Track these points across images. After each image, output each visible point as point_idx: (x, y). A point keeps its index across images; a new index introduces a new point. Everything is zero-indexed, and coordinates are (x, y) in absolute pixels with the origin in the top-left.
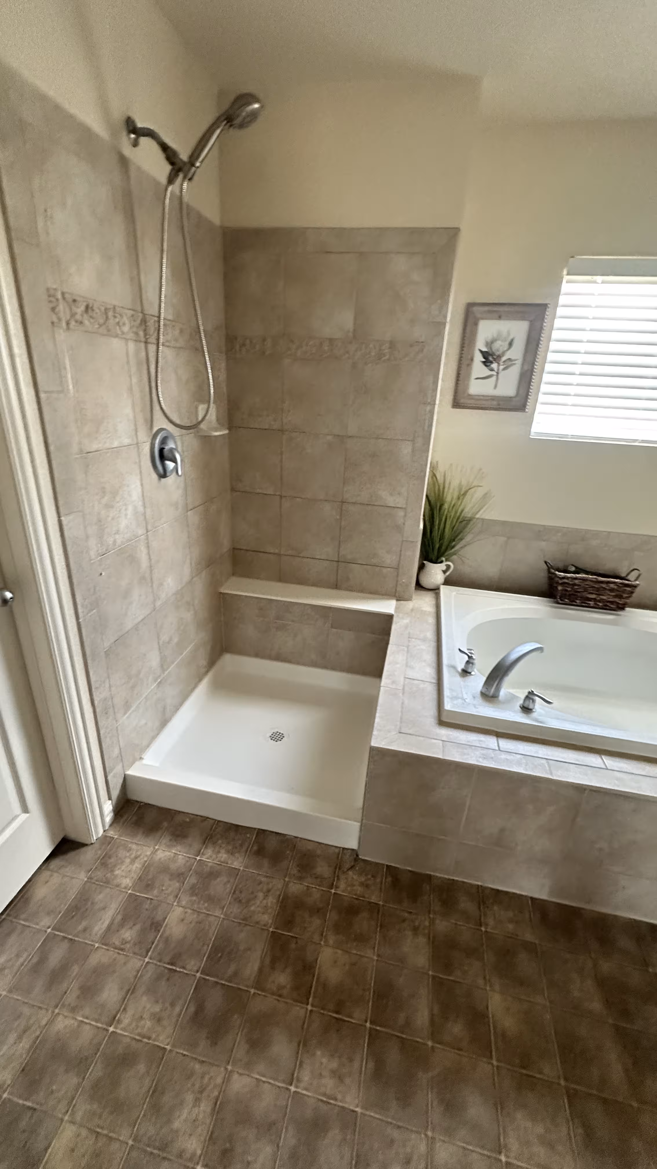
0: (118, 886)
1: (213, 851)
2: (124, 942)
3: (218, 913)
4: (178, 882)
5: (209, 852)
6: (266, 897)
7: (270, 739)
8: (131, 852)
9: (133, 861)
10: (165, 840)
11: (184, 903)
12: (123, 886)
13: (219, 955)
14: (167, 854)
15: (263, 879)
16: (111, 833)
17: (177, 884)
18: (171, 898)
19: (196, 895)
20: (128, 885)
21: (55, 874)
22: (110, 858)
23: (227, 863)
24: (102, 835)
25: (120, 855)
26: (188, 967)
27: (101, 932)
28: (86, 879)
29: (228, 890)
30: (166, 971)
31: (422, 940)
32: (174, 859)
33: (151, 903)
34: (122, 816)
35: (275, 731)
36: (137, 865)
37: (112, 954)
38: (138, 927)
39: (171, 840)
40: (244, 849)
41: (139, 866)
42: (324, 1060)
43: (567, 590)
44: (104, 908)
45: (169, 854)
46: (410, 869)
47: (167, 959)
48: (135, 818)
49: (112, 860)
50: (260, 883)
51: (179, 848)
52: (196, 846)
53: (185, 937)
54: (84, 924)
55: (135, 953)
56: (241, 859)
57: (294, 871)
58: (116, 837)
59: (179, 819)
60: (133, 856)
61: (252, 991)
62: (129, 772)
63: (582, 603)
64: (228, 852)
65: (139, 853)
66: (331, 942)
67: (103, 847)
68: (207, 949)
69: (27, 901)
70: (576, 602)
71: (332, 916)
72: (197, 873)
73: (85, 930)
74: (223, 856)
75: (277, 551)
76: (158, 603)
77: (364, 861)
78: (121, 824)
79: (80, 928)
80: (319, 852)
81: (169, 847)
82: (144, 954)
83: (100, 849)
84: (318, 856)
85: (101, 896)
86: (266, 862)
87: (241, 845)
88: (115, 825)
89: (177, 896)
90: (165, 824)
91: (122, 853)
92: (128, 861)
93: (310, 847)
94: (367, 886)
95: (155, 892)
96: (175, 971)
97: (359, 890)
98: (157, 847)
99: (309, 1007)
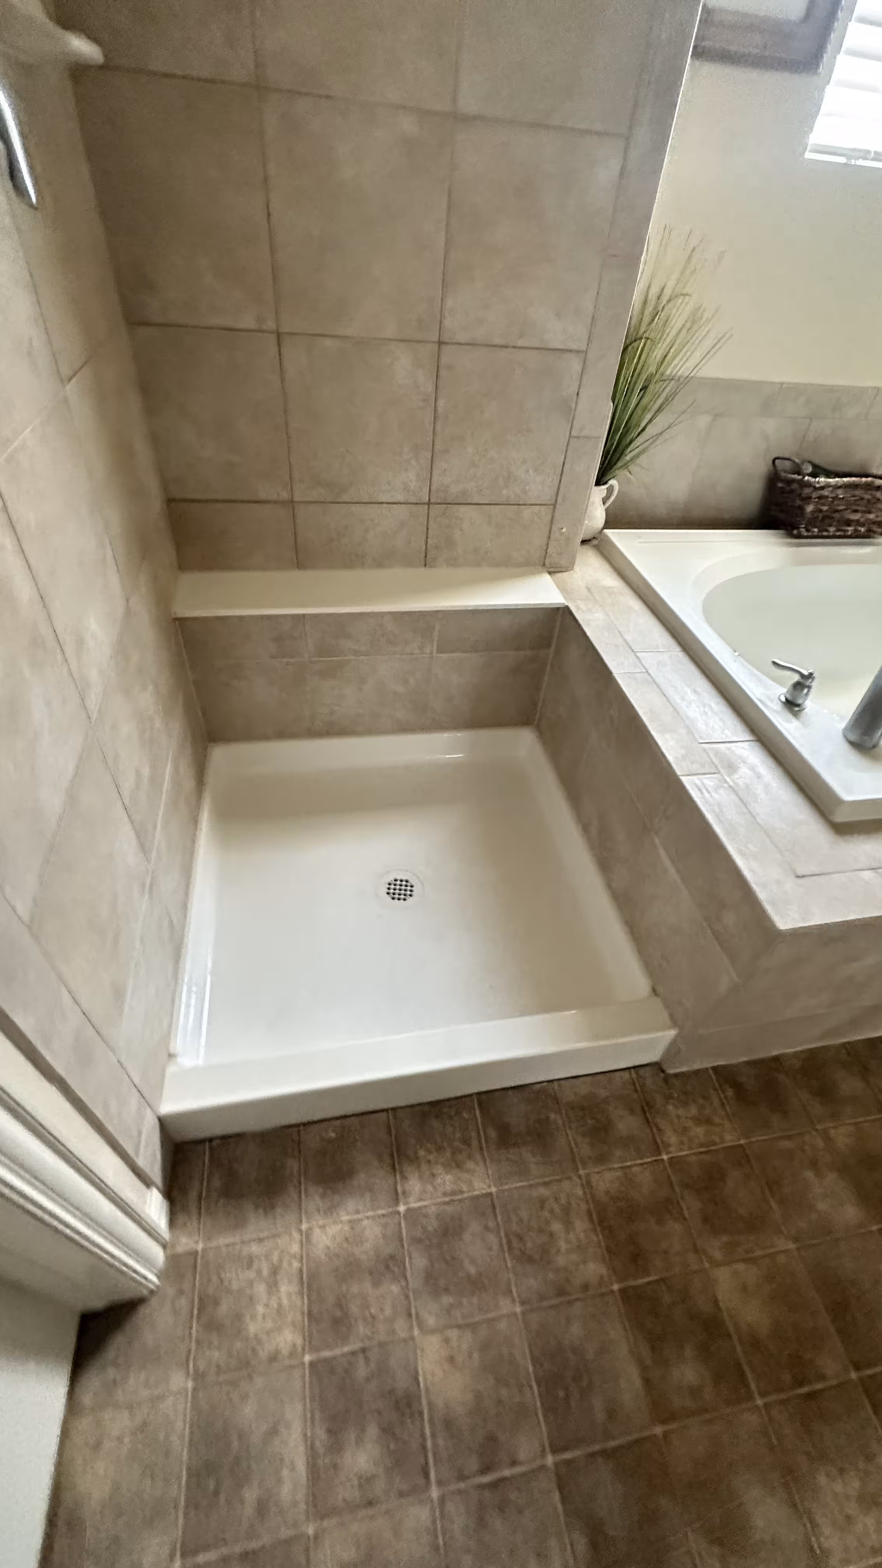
0: (274, 1358)
1: (421, 1178)
2: (366, 1481)
3: (506, 1306)
4: (395, 1279)
5: (414, 1184)
6: (568, 1225)
7: (388, 898)
8: (255, 1265)
9: (273, 1286)
10: (314, 1200)
11: (431, 1321)
12: (285, 1351)
13: (561, 1394)
14: (334, 1229)
15: (543, 1191)
16: (186, 1243)
17: (395, 1288)
18: (400, 1326)
19: (447, 1290)
20: (294, 1345)
21: (107, 1415)
22: (216, 1303)
23: (462, 1192)
24: (167, 1257)
25: (235, 1286)
26: (522, 1456)
27: (301, 1496)
28: (190, 1384)
29: (496, 1247)
30: (487, 1494)
31: (831, 1177)
32: (355, 1238)
33: (367, 1359)
34: (184, 1191)
35: (391, 879)
36: (287, 1289)
37: (357, 1527)
38: (372, 1431)
39: (323, 1196)
40: (475, 1143)
41: (294, 1288)
42: (838, 1487)
43: (821, 511)
44: (274, 1431)
45: (338, 1227)
46: (745, 1059)
47: (473, 1464)
48: (217, 1183)
49: (224, 1309)
50: (542, 1202)
51: (351, 1204)
52: (381, 1180)
53: (478, 1397)
54: (250, 1495)
55: (401, 1494)
56: (480, 1169)
57: (585, 1149)
58: (200, 1247)
59: (312, 1140)
60: (265, 1272)
61: (658, 1430)
62: (168, 1107)
63: (838, 530)
64: (447, 1167)
65: (275, 1258)
66: (718, 1255)
67: (186, 1286)
68: (533, 1396)
69: (75, 1525)
70: (827, 531)
71: (691, 1205)
72: (416, 1241)
73: (262, 1509)
74: (446, 1180)
75: (285, 495)
76: (93, 701)
77: (676, 1075)
78: (194, 1210)
79: (249, 1510)
80: (603, 1093)
81: (330, 1210)
82: (421, 1481)
83: (181, 1292)
84: (606, 1101)
85: (249, 1410)
86: (526, 1153)
87: (466, 1142)
88: (181, 1218)
89: (410, 1315)
90: (293, 1165)
91: (236, 1277)
92: (260, 1289)
93: (583, 1088)
94: (708, 1121)
95: (362, 1329)
96: (503, 1480)
97: (699, 1131)
98: (304, 1227)
99: (759, 1402)
